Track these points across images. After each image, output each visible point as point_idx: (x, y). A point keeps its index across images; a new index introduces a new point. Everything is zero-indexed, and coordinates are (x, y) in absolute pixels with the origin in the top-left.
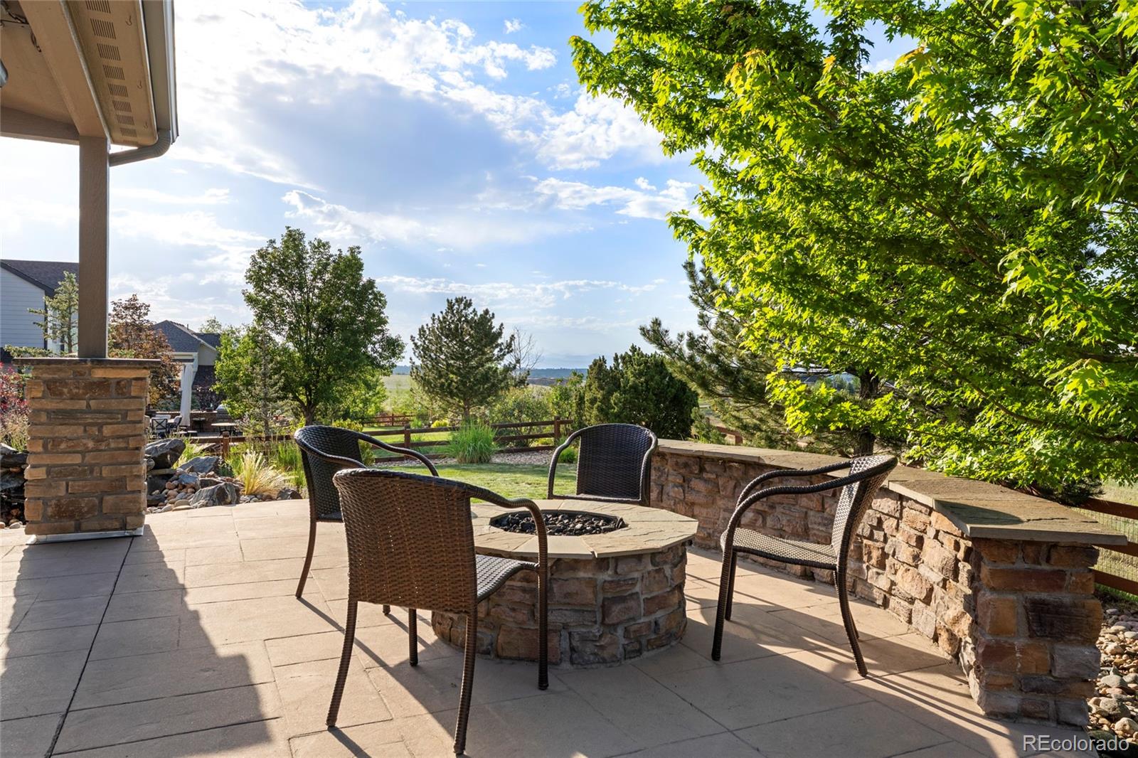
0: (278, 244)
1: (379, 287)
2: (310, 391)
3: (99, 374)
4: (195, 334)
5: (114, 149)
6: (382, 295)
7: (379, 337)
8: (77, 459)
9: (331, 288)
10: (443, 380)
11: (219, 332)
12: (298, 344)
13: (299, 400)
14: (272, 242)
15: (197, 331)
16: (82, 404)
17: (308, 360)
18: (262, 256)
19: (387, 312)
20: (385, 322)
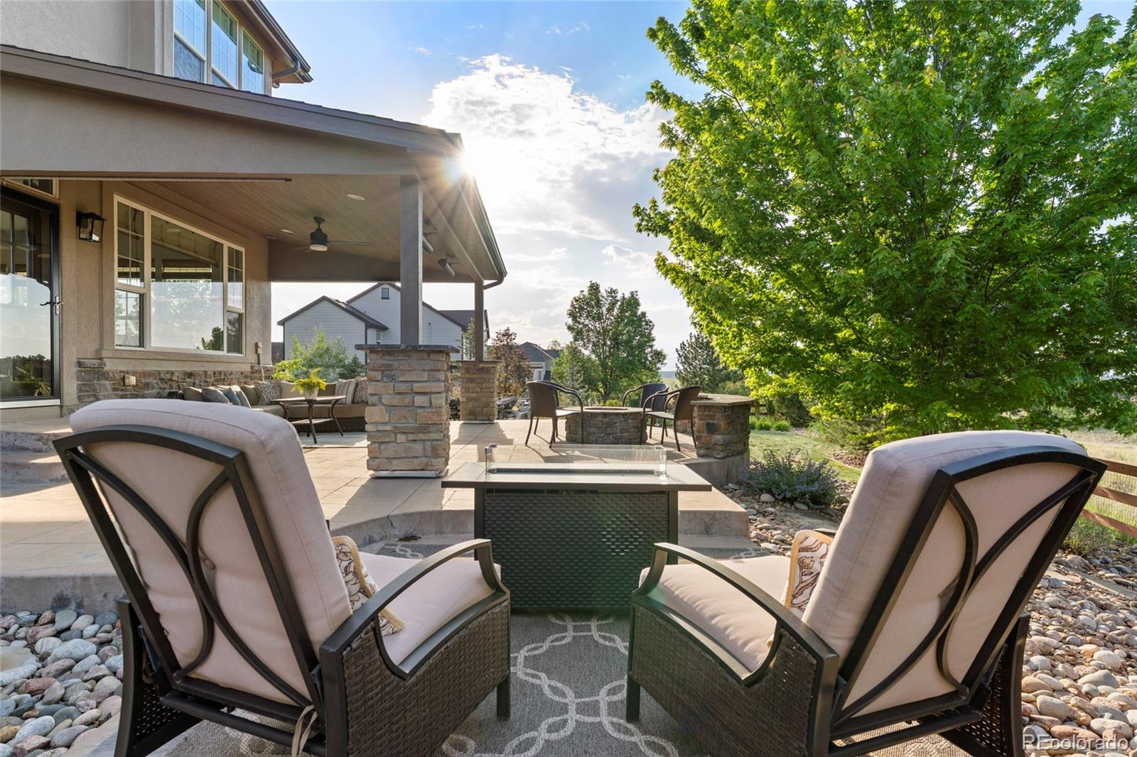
0: (586, 293)
1: (649, 317)
2: (606, 385)
3: (481, 365)
4: (545, 351)
5: (486, 282)
6: (651, 322)
7: (650, 349)
8: (475, 395)
9: (620, 319)
10: (697, 379)
11: (559, 348)
12: (598, 356)
13: (599, 391)
14: (582, 291)
15: (546, 349)
16: (476, 376)
17: (603, 364)
18: (576, 301)
19: (654, 333)
20: (654, 340)
